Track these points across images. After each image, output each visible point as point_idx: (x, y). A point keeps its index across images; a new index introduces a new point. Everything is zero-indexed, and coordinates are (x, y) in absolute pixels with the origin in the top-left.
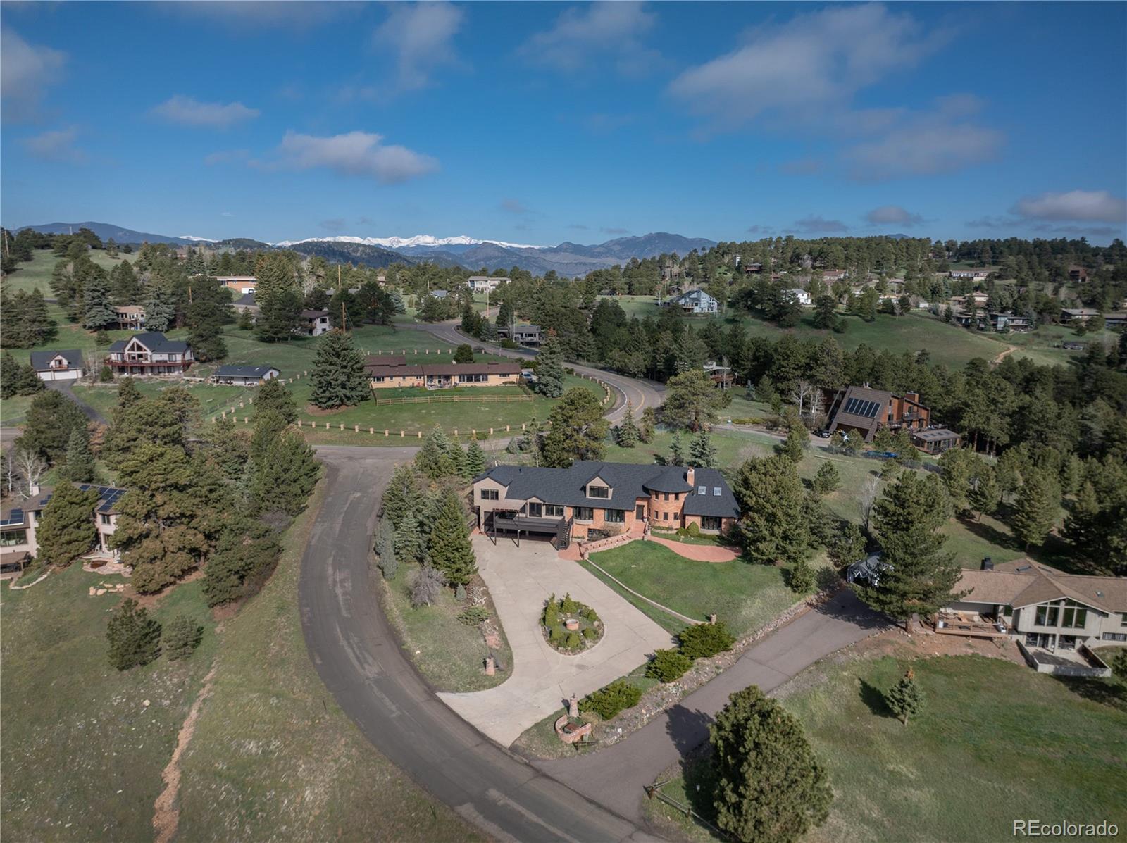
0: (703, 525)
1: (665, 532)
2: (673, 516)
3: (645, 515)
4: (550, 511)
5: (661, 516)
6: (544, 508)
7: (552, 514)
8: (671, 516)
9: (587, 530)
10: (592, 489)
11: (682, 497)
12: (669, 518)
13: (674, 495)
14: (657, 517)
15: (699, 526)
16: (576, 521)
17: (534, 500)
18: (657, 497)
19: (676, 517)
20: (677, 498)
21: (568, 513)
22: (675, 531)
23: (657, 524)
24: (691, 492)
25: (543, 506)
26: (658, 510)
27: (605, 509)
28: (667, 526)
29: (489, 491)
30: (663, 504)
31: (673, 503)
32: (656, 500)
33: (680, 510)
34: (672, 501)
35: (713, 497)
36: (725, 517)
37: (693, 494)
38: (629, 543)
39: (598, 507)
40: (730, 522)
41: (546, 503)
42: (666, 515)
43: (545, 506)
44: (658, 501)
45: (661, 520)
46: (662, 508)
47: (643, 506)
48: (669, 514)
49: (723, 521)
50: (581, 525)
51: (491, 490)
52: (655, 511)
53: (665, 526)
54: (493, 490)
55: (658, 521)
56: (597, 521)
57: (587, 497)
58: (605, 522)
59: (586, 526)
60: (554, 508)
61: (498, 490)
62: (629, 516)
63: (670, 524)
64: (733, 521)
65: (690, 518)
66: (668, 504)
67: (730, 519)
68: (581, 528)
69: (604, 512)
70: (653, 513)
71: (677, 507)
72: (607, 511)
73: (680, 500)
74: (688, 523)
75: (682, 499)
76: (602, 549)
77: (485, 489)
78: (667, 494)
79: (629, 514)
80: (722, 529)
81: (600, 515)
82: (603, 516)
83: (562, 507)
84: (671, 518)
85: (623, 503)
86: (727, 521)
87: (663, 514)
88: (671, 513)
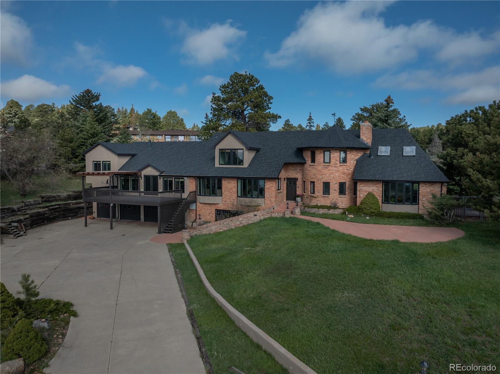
0: (387, 199)
1: (325, 211)
2: (337, 187)
3: (299, 191)
4: (168, 187)
5: (319, 188)
6: (161, 182)
7: (171, 189)
8: (334, 188)
9: (214, 212)
10: (222, 152)
11: (353, 156)
12: (331, 191)
13: (338, 154)
14: (314, 192)
15: (380, 199)
16: (201, 199)
17: (150, 171)
18: (313, 161)
19: (342, 191)
20: (343, 159)
21: (190, 186)
22: (342, 211)
23: (314, 202)
24: (368, 152)
25: (160, 179)
26: (315, 180)
27: (238, 179)
28: (329, 205)
29: (100, 163)
30: (320, 168)
31: (338, 165)
32: (312, 164)
33: (350, 176)
34: (336, 164)
35: (403, 158)
36: (425, 182)
37: (370, 156)
38: (261, 220)
39: (227, 176)
40: (433, 192)
41: (163, 174)
42: (327, 187)
43: (162, 179)
44: (314, 165)
45: (319, 194)
46: (321, 177)
47: (296, 179)
48: (330, 184)
49: (420, 189)
50: (206, 204)
51: (102, 161)
52: (311, 182)
53: (326, 205)
54: (105, 162)
55: (315, 197)
56: (227, 197)
57: (216, 166)
58: (238, 198)
59: (212, 206)
60: (172, 181)
61: (110, 161)
62: (271, 188)
63: (333, 201)
64: (438, 190)
65: (365, 188)
66: (330, 168)
67: (433, 186)
68: (207, 207)
69: (236, 184)
70: (309, 186)
71: (344, 173)
72: (239, 181)
73: (348, 163)
74: (362, 195)
75: (352, 162)
76: (216, 230)
77: (97, 161)
78: (327, 153)
79: (271, 185)
80: (420, 203)
81: (231, 188)
82: (235, 190)
83: (183, 180)
84: (334, 192)
85: (264, 170)
86: (428, 190)
87: (322, 185)
88: (334, 183)
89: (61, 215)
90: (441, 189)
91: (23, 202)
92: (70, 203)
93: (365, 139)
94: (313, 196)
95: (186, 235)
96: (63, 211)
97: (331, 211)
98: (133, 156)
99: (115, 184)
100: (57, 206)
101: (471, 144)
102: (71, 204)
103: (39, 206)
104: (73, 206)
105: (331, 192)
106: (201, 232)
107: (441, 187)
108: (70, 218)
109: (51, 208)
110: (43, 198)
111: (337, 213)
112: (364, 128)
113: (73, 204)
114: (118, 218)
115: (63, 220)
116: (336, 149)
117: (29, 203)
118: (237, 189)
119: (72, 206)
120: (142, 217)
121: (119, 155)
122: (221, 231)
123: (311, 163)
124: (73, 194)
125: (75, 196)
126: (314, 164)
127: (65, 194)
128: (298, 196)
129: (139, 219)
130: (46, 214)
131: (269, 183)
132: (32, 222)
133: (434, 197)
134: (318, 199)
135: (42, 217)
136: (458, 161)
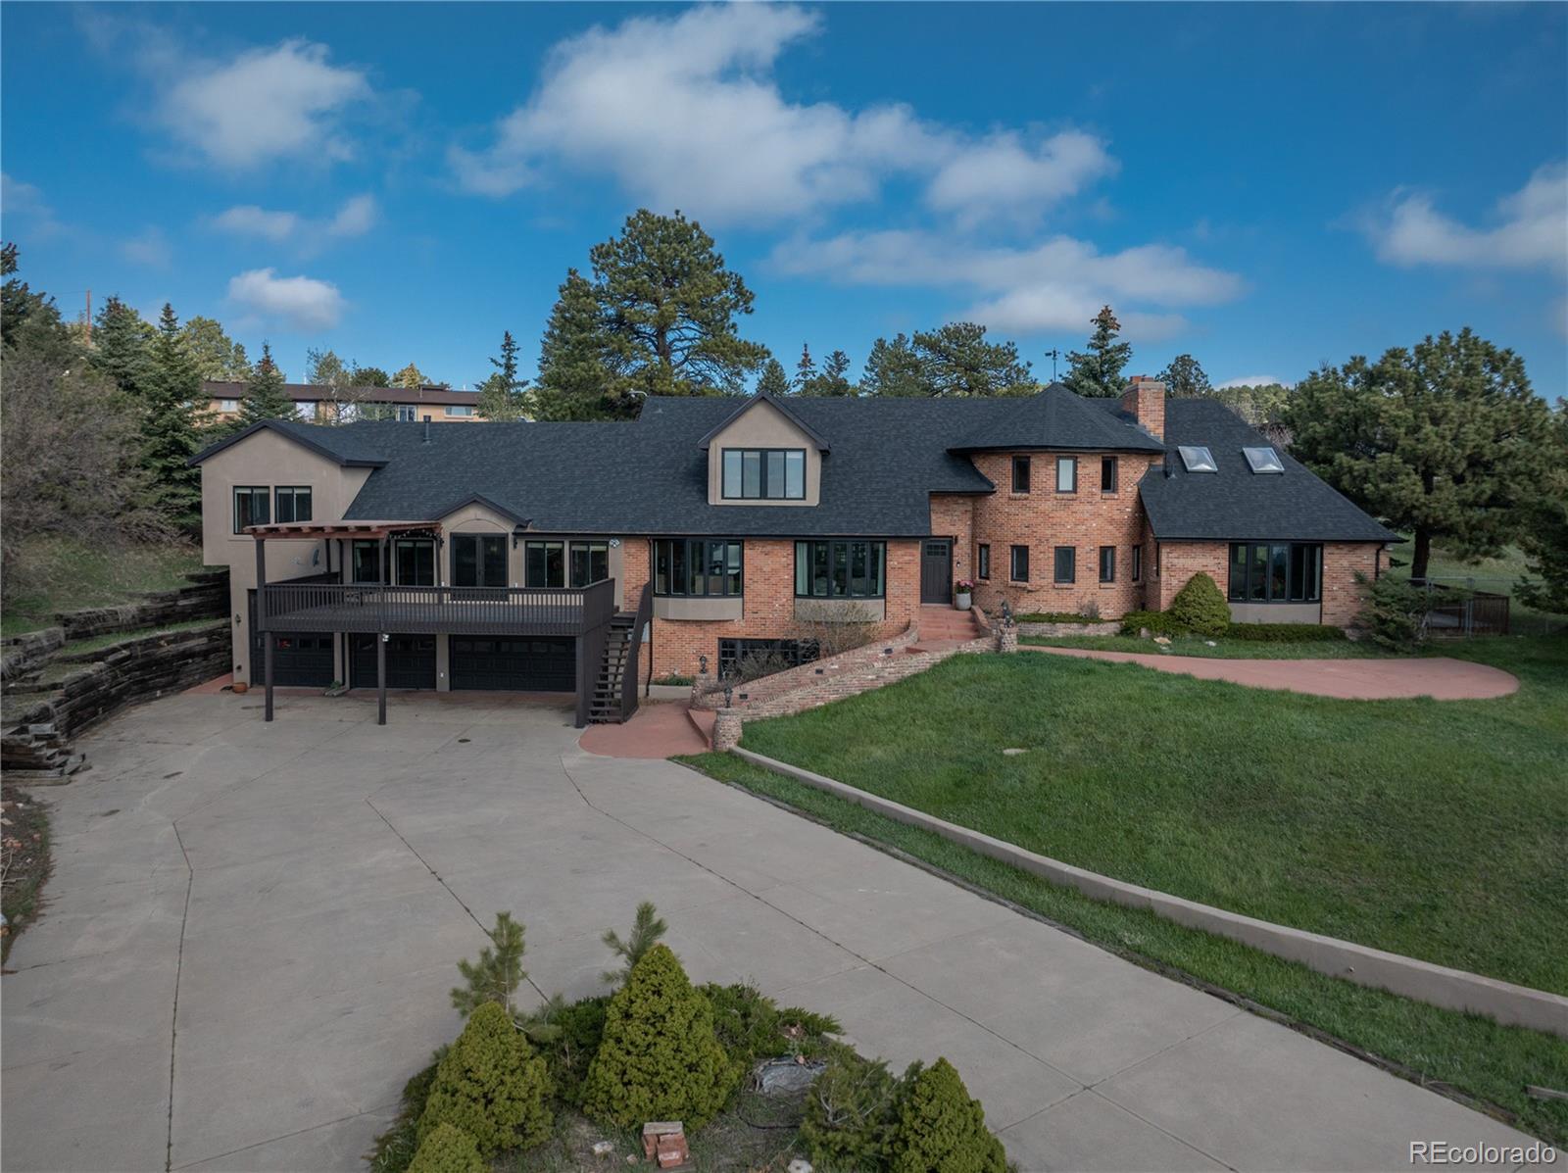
1: (1074, 629)
2: (1094, 560)
3: (961, 574)
4: (544, 572)
5: (1046, 565)
6: (516, 559)
7: (555, 582)
8: (1087, 562)
9: (714, 646)
10: (733, 457)
11: (1131, 473)
12: (1080, 571)
13: (1099, 467)
14: (1022, 572)
15: (1224, 591)
16: (668, 607)
17: (474, 521)
18: (1022, 482)
19: (1106, 574)
20: (1108, 483)
21: (629, 568)
22: (1114, 627)
23: (1026, 606)
24: (1160, 462)
25: (515, 547)
26: (1031, 543)
27: (796, 542)
28: (1073, 612)
29: (268, 495)
30: (1046, 506)
31: (1098, 498)
32: (1018, 495)
33: (1124, 530)
34: (1093, 494)
35: (1254, 477)
36: (1337, 543)
37: (1166, 474)
38: (935, 665)
39: (765, 533)
40: (1358, 568)
41: (529, 530)
42: (1065, 559)
43: (521, 546)
44: (1026, 499)
45: (1044, 582)
46: (1049, 532)
47: (952, 540)
48: (1078, 552)
49: (1325, 562)
50: (687, 622)
51: (276, 487)
52: (1013, 547)
53: (1064, 612)
54: (289, 491)
55: (1029, 591)
56: (760, 599)
57: (711, 502)
58: (798, 600)
59: (709, 627)
60: (561, 551)
61: (310, 487)
62: (906, 566)
63: (1086, 601)
64: (1369, 562)
65: (1182, 561)
66: (1076, 506)
67: (1358, 552)
68: (688, 632)
69: (792, 557)
70: (1002, 560)
71: (1111, 521)
72: (803, 549)
73: (1120, 490)
74: (1175, 582)
75: (1129, 489)
76: (801, 702)
77: (252, 488)
78: (1066, 466)
79: (907, 558)
80: (1324, 598)
81: (774, 571)
82: (788, 576)
83: (602, 548)
84: (1087, 574)
85: (875, 514)
86: (1345, 563)
87: (1052, 555)
88: (1087, 548)
89: (134, 683)
90: (1377, 560)
91: (16, 642)
92: (161, 638)
93: (1150, 425)
94: (1024, 588)
95: (732, 724)
96: (141, 667)
97: (1091, 630)
98: (377, 468)
99: (335, 568)
100: (125, 653)
101: (1404, 442)
102: (162, 642)
103: (58, 654)
104: (169, 648)
105: (1078, 574)
106: (755, 712)
107: (1378, 554)
108: (158, 693)
109: (111, 658)
110: (66, 622)
111: (1103, 633)
112: (1148, 394)
113: (169, 643)
114: (344, 684)
115: (140, 702)
116: (1092, 454)
117: (34, 646)
118: (792, 573)
119: (167, 649)
120: (442, 675)
121: (349, 465)
122: (818, 704)
123: (1013, 491)
124: (154, 606)
125: (160, 613)
126: (1025, 495)
127: (130, 608)
128: (962, 589)
129: (432, 684)
130: (102, 683)
131: (899, 553)
132: (71, 714)
133: (1360, 580)
134: (1041, 595)
135: (92, 694)
136: (1376, 486)
